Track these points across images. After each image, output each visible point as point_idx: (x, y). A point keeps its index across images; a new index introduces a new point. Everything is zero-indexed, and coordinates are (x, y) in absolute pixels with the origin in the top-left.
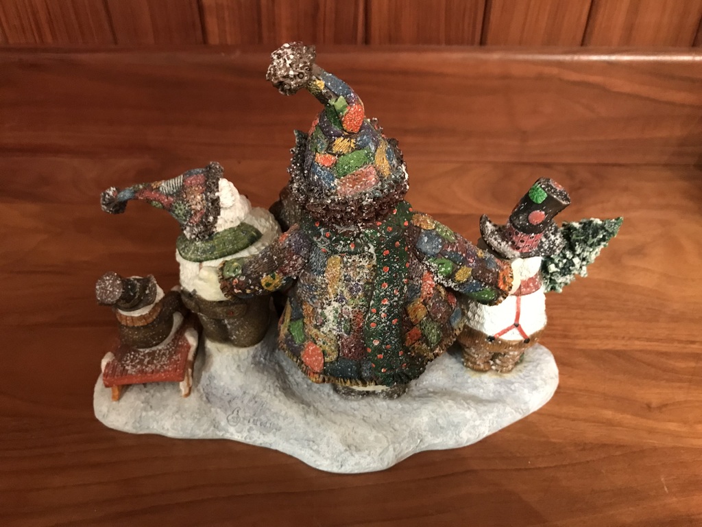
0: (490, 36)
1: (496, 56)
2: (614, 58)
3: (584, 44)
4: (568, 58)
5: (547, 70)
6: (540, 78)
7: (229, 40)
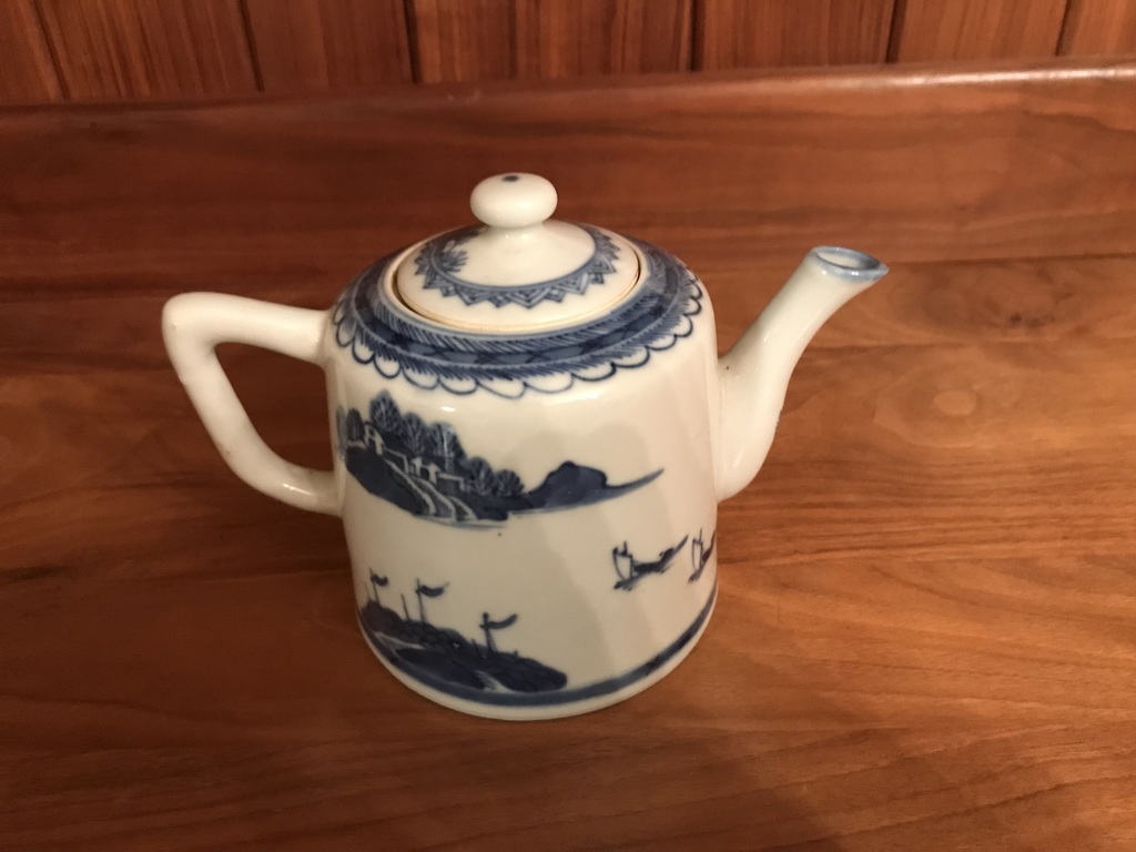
3: (1061, 50)
7: (460, 75)
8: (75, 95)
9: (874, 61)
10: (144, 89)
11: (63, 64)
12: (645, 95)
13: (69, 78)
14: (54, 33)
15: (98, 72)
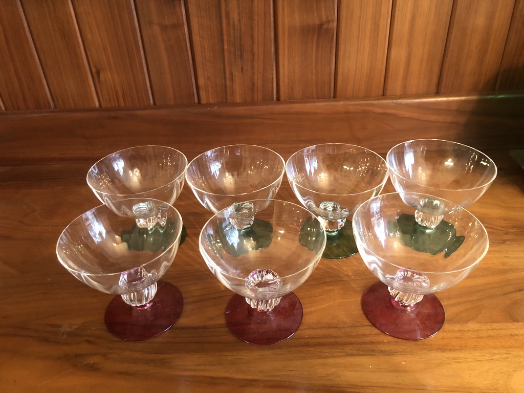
0: (338, 94)
1: (341, 103)
3: (384, 95)
4: (376, 102)
5: (367, 108)
6: (364, 112)
7: (211, 101)
8: (103, 106)
9: (330, 98)
10: (122, 104)
11: (101, 99)
12: (263, 108)
13: (102, 102)
14: (99, 91)
15: (110, 101)
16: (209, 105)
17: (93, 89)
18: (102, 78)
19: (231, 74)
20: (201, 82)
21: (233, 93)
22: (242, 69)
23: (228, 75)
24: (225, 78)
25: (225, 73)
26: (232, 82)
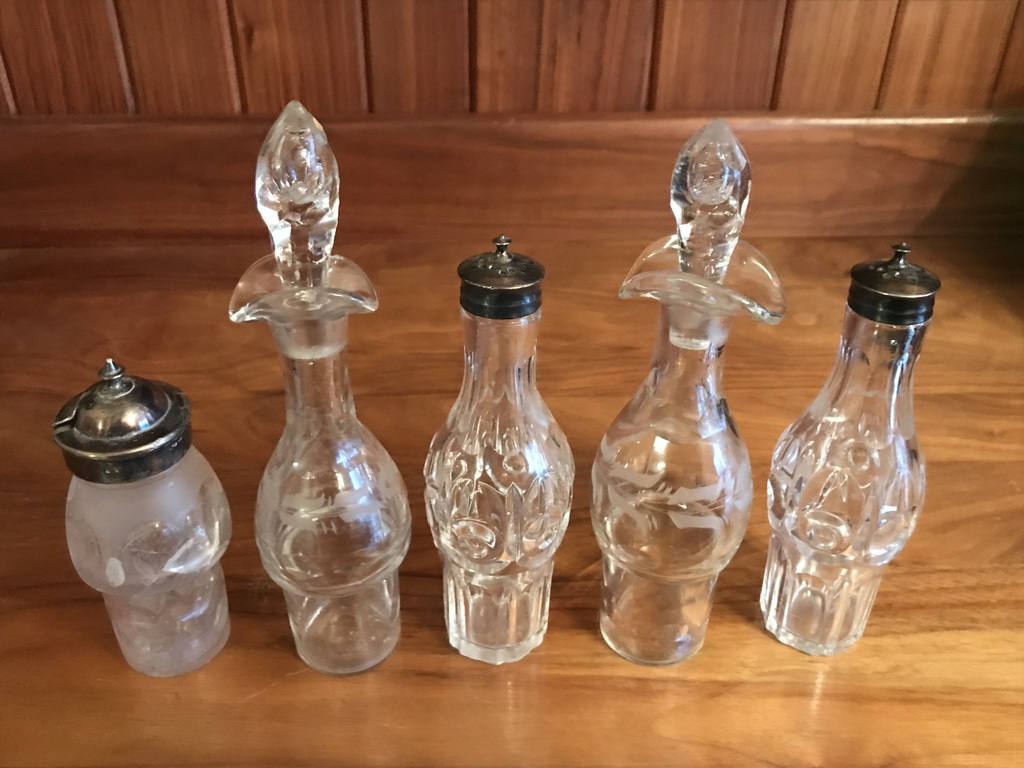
0: (783, 100)
1: (788, 122)
2: (909, 121)
16: (493, 115)
17: (232, 69)
18: (257, 45)
19: (554, 46)
20: (484, 61)
21: (552, 89)
22: (579, 35)
23: (545, 49)
24: (538, 55)
25: (539, 43)
26: (554, 65)
